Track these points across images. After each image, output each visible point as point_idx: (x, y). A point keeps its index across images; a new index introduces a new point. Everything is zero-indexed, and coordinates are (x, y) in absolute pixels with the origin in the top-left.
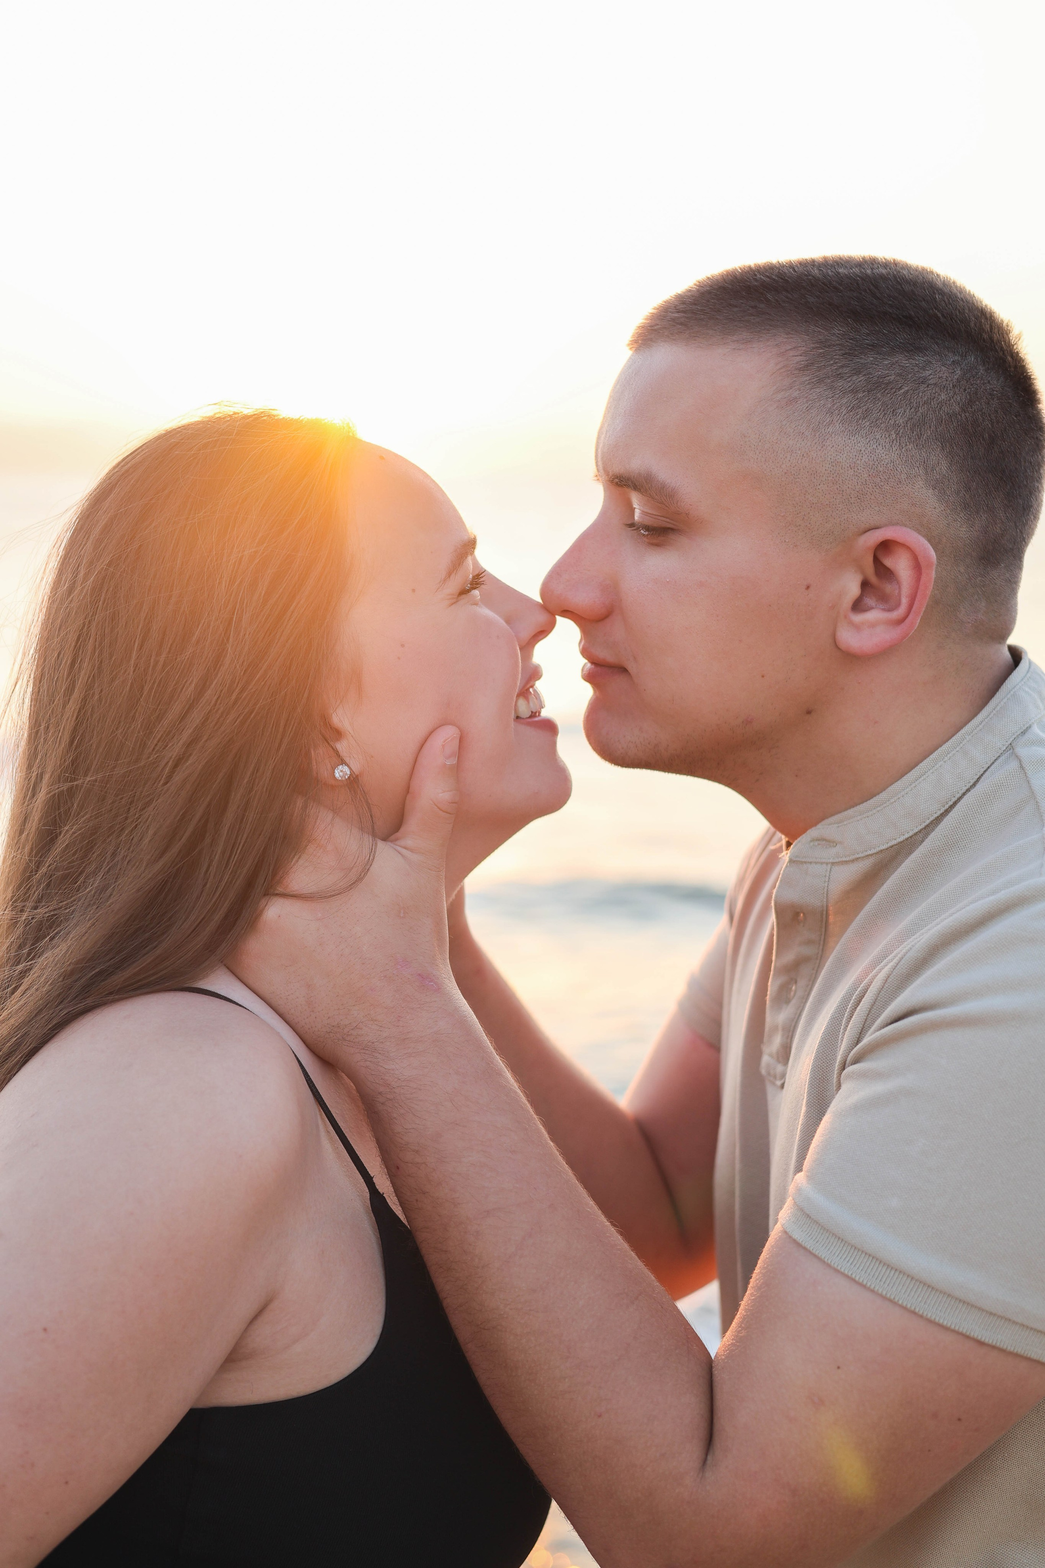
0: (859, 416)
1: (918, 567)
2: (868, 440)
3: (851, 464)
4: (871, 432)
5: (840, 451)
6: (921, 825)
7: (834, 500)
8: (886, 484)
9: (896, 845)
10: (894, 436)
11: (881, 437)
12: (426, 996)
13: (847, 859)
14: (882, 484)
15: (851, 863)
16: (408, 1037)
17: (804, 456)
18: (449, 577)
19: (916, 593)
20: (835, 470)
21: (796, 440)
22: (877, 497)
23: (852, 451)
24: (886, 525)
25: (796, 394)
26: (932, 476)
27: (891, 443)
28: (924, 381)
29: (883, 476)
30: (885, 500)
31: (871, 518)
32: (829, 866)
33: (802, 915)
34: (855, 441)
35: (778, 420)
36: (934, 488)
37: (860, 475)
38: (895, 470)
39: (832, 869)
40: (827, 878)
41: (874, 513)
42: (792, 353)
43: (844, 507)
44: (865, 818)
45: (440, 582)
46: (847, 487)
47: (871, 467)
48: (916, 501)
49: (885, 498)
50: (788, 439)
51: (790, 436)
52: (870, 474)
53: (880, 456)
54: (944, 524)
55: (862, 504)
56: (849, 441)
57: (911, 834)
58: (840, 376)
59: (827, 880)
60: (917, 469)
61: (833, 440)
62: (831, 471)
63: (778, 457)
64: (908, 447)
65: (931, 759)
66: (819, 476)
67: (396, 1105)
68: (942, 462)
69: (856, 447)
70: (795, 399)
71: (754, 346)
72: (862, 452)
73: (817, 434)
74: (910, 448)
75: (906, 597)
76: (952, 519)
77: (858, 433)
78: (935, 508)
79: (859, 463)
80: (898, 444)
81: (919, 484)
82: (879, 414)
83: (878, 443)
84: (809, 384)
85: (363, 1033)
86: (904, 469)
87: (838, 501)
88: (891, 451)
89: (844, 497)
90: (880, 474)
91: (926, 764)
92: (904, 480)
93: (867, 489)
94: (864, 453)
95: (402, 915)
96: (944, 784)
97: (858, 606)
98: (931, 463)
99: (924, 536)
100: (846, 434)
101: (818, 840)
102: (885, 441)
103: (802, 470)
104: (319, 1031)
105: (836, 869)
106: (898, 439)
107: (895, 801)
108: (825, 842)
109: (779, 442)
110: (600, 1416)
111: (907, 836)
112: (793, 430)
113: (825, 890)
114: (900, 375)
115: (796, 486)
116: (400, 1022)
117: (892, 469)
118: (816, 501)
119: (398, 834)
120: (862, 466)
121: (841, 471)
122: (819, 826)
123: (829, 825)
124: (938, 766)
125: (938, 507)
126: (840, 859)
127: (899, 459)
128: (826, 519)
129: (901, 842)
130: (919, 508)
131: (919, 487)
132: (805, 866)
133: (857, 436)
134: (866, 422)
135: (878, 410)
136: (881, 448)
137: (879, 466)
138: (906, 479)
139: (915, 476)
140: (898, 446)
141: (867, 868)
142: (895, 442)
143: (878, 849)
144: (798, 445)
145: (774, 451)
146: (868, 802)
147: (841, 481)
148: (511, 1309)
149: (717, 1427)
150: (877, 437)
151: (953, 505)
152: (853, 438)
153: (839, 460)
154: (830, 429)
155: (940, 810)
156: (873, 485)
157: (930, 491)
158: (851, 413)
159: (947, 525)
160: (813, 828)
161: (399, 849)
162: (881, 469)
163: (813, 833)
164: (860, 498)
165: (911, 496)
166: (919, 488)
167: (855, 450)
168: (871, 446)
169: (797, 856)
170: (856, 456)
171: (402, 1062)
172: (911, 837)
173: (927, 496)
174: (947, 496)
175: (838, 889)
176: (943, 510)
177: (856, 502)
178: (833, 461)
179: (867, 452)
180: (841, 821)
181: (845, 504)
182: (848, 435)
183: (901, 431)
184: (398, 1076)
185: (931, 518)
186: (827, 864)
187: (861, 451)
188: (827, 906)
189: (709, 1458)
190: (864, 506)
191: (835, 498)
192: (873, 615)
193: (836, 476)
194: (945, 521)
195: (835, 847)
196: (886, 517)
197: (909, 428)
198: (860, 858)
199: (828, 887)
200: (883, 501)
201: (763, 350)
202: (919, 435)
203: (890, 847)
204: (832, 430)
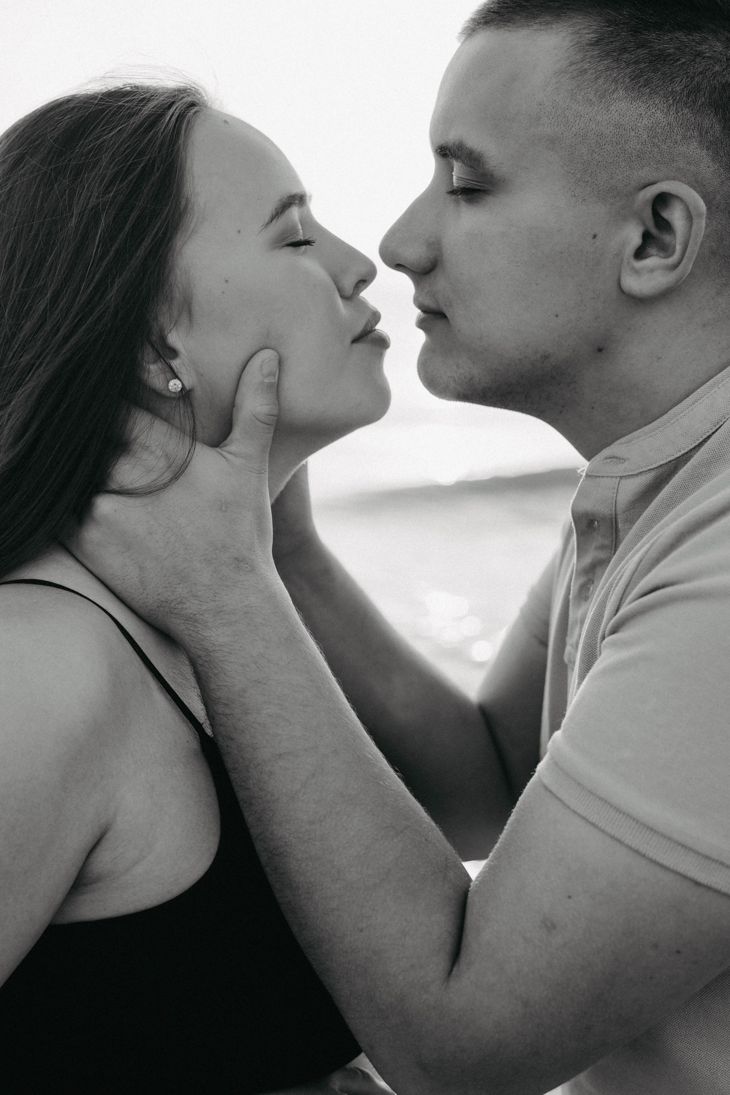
0: (641, 84)
1: (690, 218)
2: (648, 105)
3: (633, 127)
4: (651, 98)
5: (623, 115)
6: (695, 442)
7: (617, 158)
8: (664, 145)
9: (674, 460)
10: (671, 101)
11: (660, 102)
12: (240, 575)
13: (633, 473)
14: (660, 144)
15: (636, 476)
16: (222, 610)
17: (592, 119)
18: (271, 221)
19: (688, 240)
20: (619, 132)
21: (585, 106)
22: (655, 155)
23: (634, 115)
24: (662, 180)
25: (587, 66)
26: (706, 138)
27: (668, 108)
28: (699, 54)
29: (661, 137)
30: (662, 158)
31: (650, 175)
32: (618, 479)
33: (596, 523)
34: (637, 106)
35: (569, 89)
36: (708, 149)
37: (640, 136)
38: (672, 132)
39: (620, 482)
40: (616, 490)
41: (652, 170)
42: (585, 31)
43: (626, 165)
44: (649, 437)
45: (263, 225)
46: (629, 147)
47: (650, 129)
48: (691, 160)
49: (663, 157)
50: (578, 105)
51: (579, 102)
52: (650, 135)
53: (658, 119)
54: (718, 182)
55: (642, 162)
56: (632, 106)
57: (686, 451)
58: (625, 50)
59: (616, 492)
60: (692, 131)
61: (617, 105)
62: (615, 133)
63: (568, 121)
64: (683, 111)
65: (707, 386)
66: (604, 137)
67: (212, 666)
68: (716, 126)
69: (637, 111)
70: (585, 71)
71: (553, 26)
72: (642, 116)
73: (603, 100)
74: (686, 112)
75: (680, 244)
76: (725, 177)
77: (639, 99)
78: (709, 167)
79: (640, 125)
80: (675, 108)
81: (694, 145)
82: (658, 82)
83: (656, 108)
84: (598, 57)
85: (187, 606)
86: (680, 131)
87: (621, 159)
88: (668, 115)
89: (626, 156)
90: (658, 135)
91: (703, 390)
92: (680, 141)
93: (646, 148)
94: (644, 117)
95: (224, 509)
96: (716, 407)
97: (640, 254)
98: (705, 126)
99: (698, 192)
100: (628, 99)
101: (610, 458)
102: (663, 106)
103: (590, 132)
104: (151, 605)
105: (623, 482)
106: (675, 104)
107: (674, 423)
108: (616, 459)
109: (570, 108)
110: (361, 931)
111: (683, 452)
112: (581, 97)
113: (614, 500)
114: (678, 49)
115: (584, 146)
116: (217, 597)
117: (669, 131)
118: (602, 160)
119: (226, 442)
120: (643, 128)
121: (624, 132)
122: (612, 446)
123: (621, 444)
124: (712, 392)
125: (712, 166)
126: (627, 474)
127: (675, 122)
128: (611, 176)
129: (678, 458)
130: (694, 167)
131: (694, 147)
132: (598, 479)
133: (638, 101)
134: (647, 89)
135: (658, 79)
136: (659, 112)
137: (657, 128)
138: (682, 140)
139: (690, 137)
140: (675, 110)
141: (650, 481)
142: (672, 106)
143: (658, 464)
144: (586, 110)
145: (565, 116)
146: (653, 424)
147: (624, 142)
148: (294, 838)
149: (465, 942)
150: (656, 102)
151: (726, 165)
152: (635, 103)
153: (621, 123)
154: (615, 96)
155: (712, 429)
156: (652, 145)
157: (705, 151)
158: (634, 82)
159: (720, 183)
160: (607, 448)
161: (224, 453)
162: (659, 131)
163: (606, 452)
164: (640, 156)
165: (686, 155)
166: (694, 149)
167: (636, 114)
168: (651, 109)
169: (592, 472)
170: (637, 119)
171: (217, 630)
172: (686, 453)
173: (702, 156)
174: (720, 156)
175: (624, 499)
176: (717, 169)
177: (636, 160)
178: (616, 124)
179: (647, 116)
180: (630, 441)
181: (627, 162)
182: (631, 100)
183: (678, 98)
184: (213, 642)
185: (705, 175)
186: (616, 477)
187: (641, 114)
188: (616, 514)
189: (455, 969)
190: (644, 164)
191: (618, 156)
192: (652, 261)
193: (620, 137)
194: (719, 179)
195: (624, 463)
196: (664, 174)
197: (685, 95)
198: (643, 472)
199: (616, 497)
200: (660, 159)
201: (560, 30)
202: (694, 100)
203: (669, 462)
204: (616, 96)
